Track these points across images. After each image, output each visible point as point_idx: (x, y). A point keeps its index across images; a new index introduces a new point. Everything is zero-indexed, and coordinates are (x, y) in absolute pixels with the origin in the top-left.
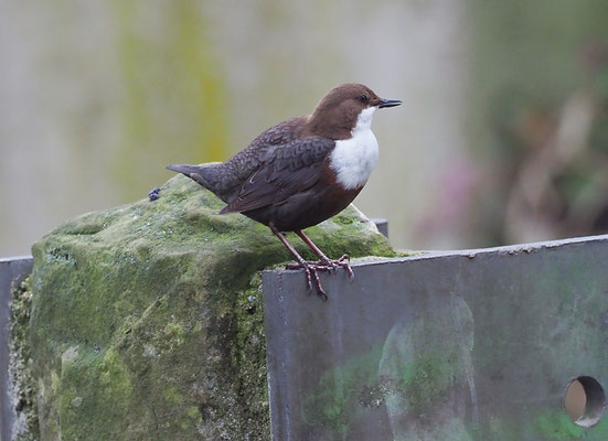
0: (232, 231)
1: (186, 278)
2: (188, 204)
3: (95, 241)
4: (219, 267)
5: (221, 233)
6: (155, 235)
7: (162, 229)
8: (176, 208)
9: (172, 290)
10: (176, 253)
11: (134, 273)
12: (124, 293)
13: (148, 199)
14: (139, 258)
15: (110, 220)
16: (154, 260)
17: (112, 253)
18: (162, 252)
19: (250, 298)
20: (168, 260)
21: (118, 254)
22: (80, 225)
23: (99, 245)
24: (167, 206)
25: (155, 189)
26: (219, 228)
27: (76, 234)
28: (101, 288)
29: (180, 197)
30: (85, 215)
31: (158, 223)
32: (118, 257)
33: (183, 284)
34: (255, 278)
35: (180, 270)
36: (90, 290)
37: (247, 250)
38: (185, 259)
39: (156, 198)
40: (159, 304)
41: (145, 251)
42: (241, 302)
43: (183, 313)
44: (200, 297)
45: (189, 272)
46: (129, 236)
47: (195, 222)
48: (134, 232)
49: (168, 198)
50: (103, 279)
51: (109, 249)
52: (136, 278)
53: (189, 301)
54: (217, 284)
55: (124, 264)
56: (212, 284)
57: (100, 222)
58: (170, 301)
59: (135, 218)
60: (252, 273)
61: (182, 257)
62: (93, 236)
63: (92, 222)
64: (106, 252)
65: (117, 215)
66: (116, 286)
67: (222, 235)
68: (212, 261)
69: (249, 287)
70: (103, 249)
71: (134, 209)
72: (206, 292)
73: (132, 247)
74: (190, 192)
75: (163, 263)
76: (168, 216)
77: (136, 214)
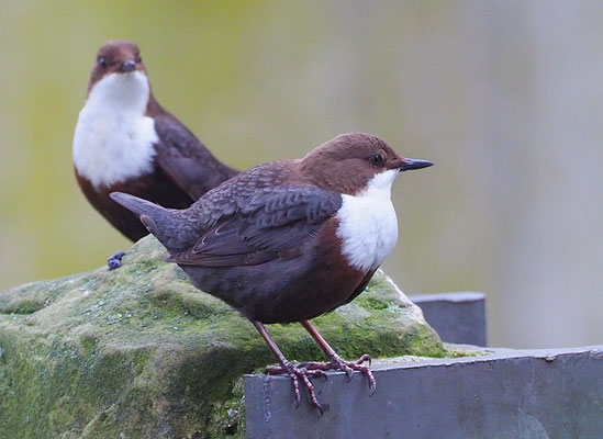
0: (212, 317)
1: (140, 382)
2: (158, 276)
3: (29, 325)
4: (186, 367)
5: (198, 319)
6: (106, 319)
7: (117, 310)
8: (141, 282)
9: (122, 398)
10: (130, 347)
11: (74, 372)
12: (61, 400)
13: (107, 267)
14: (82, 352)
15: (54, 295)
16: (101, 355)
17: (48, 342)
18: (111, 345)
19: (229, 412)
20: (118, 356)
21: (56, 343)
22: (16, 300)
23: (34, 331)
24: (130, 278)
25: (117, 253)
26: (195, 312)
27: (9, 312)
28: (33, 390)
29: (149, 265)
30: (24, 286)
31: (113, 302)
32: (55, 349)
33: (137, 390)
34: (238, 385)
35: (134, 371)
36: (20, 393)
37: (229, 345)
38: (141, 355)
39: (117, 266)
40: (104, 417)
41: (90, 341)
42: (217, 418)
43: (134, 430)
44: (158, 408)
45: (145, 373)
46: (73, 318)
47: (163, 302)
48: (81, 313)
49: (133, 266)
50: (35, 378)
51: (46, 336)
52: (77, 379)
53: (144, 414)
54: (182, 392)
55: (63, 359)
56: (175, 391)
57: (41, 297)
58: (119, 413)
59: (86, 293)
60: (236, 376)
61: (137, 353)
62: (28, 317)
63: (30, 298)
64: (41, 340)
65: (64, 288)
66: (52, 389)
67: (199, 322)
68: (175, 360)
69: (230, 396)
70: (38, 336)
71: (87, 280)
72: (165, 402)
73: (74, 336)
74: (161, 259)
75: (111, 360)
76: (128, 292)
77: (90, 287)
